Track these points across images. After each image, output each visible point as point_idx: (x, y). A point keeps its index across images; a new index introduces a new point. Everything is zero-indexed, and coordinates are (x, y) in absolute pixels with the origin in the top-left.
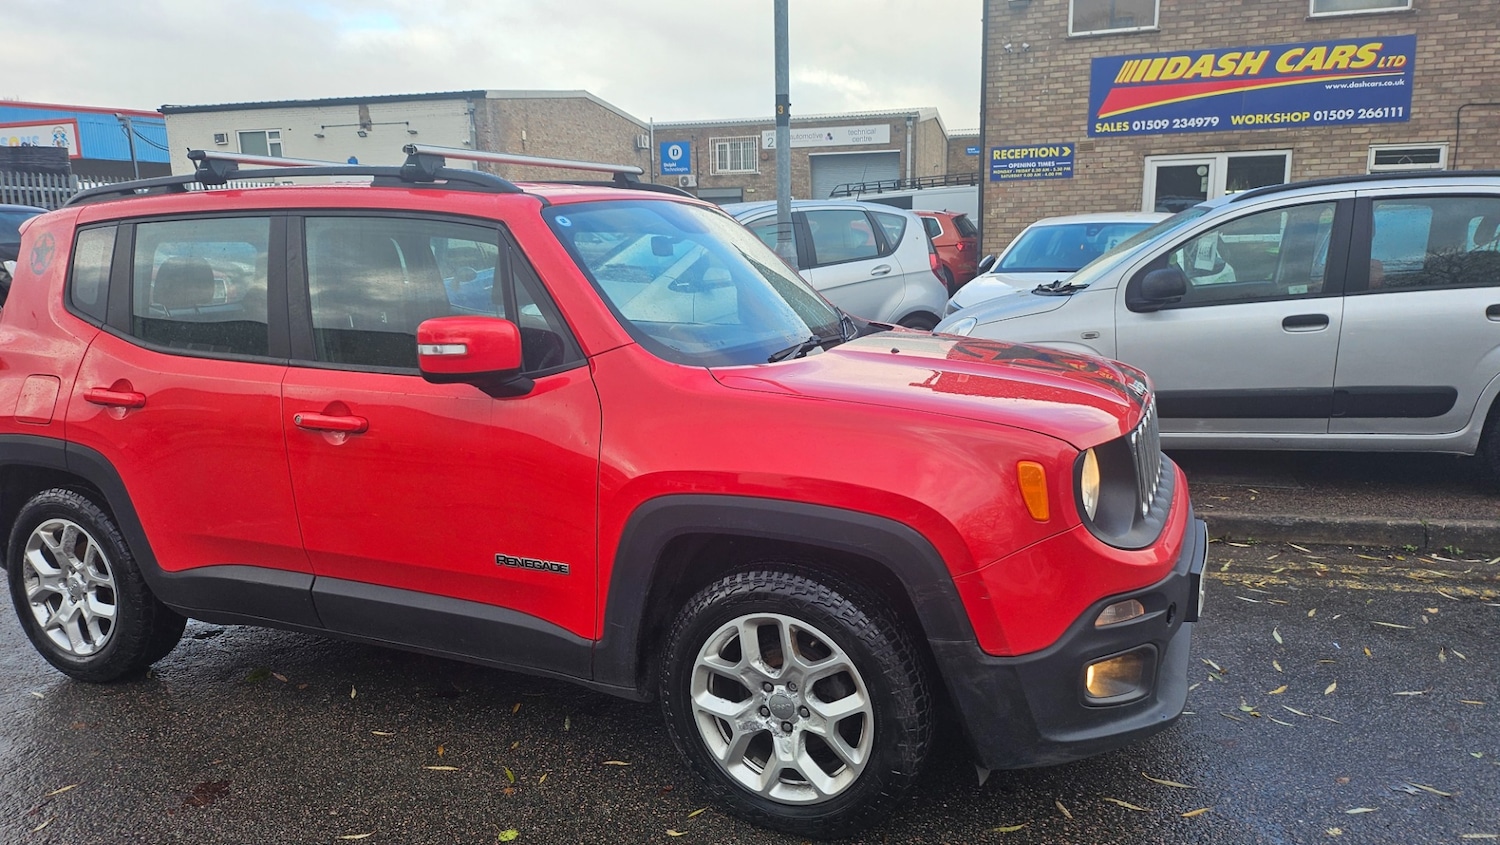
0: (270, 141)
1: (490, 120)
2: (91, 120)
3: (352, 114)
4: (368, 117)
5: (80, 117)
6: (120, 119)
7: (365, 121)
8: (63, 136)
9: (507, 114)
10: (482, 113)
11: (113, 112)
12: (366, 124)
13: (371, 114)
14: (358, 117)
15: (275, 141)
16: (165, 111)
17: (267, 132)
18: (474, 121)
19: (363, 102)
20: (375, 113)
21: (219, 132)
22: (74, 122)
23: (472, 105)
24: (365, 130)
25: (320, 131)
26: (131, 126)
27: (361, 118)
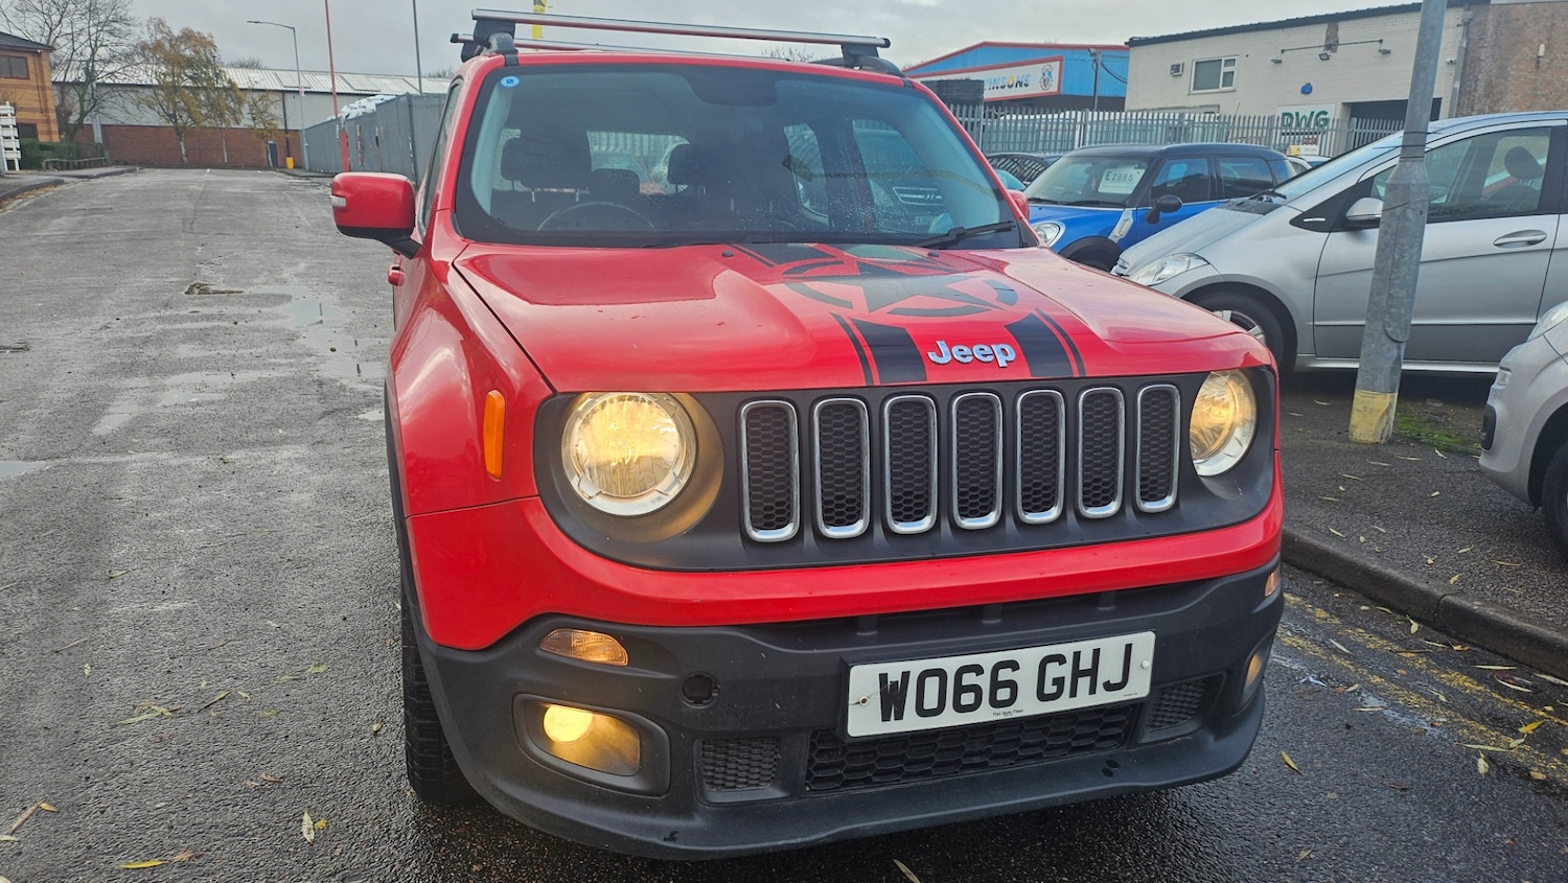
0: (1224, 69)
1: (1490, 29)
2: (1076, 57)
3: (1319, 34)
4: (1336, 36)
5: (1067, 55)
6: (1093, 55)
7: (1332, 42)
8: (1050, 73)
9: (1520, 23)
10: (1480, 24)
11: (1088, 48)
12: (1331, 45)
13: (1339, 33)
14: (1324, 37)
15: (1229, 69)
16: (1134, 43)
17: (1224, 59)
18: (1467, 35)
19: (1333, 20)
20: (1345, 31)
21: (1176, 62)
22: (1061, 60)
23: (1469, 14)
24: (1329, 53)
25: (1278, 56)
26: (1100, 59)
27: (1327, 38)
